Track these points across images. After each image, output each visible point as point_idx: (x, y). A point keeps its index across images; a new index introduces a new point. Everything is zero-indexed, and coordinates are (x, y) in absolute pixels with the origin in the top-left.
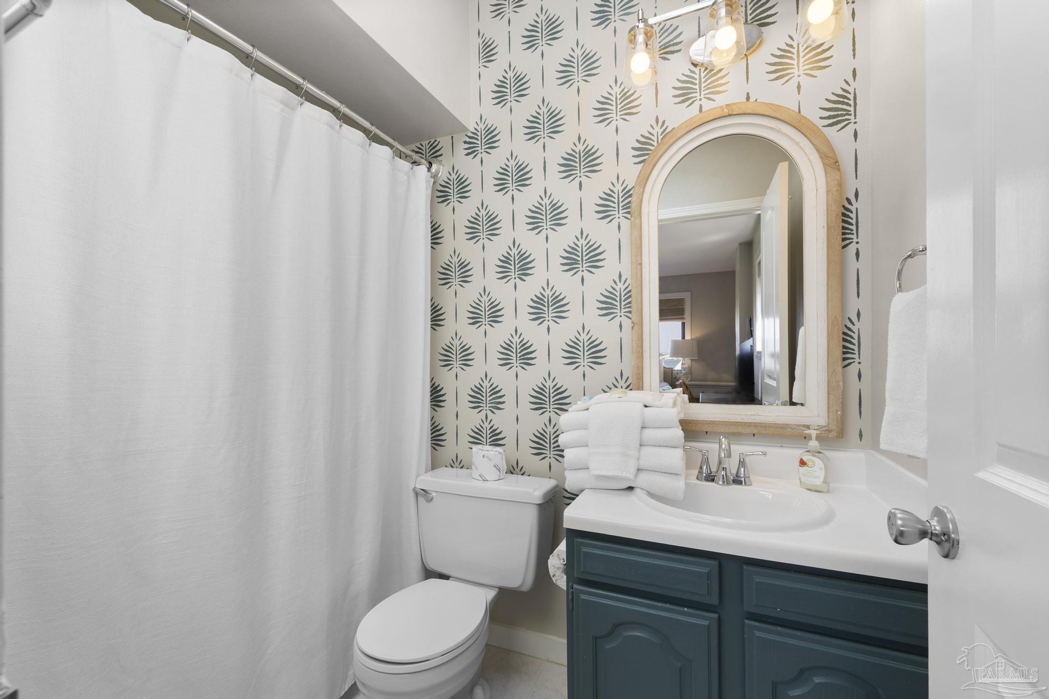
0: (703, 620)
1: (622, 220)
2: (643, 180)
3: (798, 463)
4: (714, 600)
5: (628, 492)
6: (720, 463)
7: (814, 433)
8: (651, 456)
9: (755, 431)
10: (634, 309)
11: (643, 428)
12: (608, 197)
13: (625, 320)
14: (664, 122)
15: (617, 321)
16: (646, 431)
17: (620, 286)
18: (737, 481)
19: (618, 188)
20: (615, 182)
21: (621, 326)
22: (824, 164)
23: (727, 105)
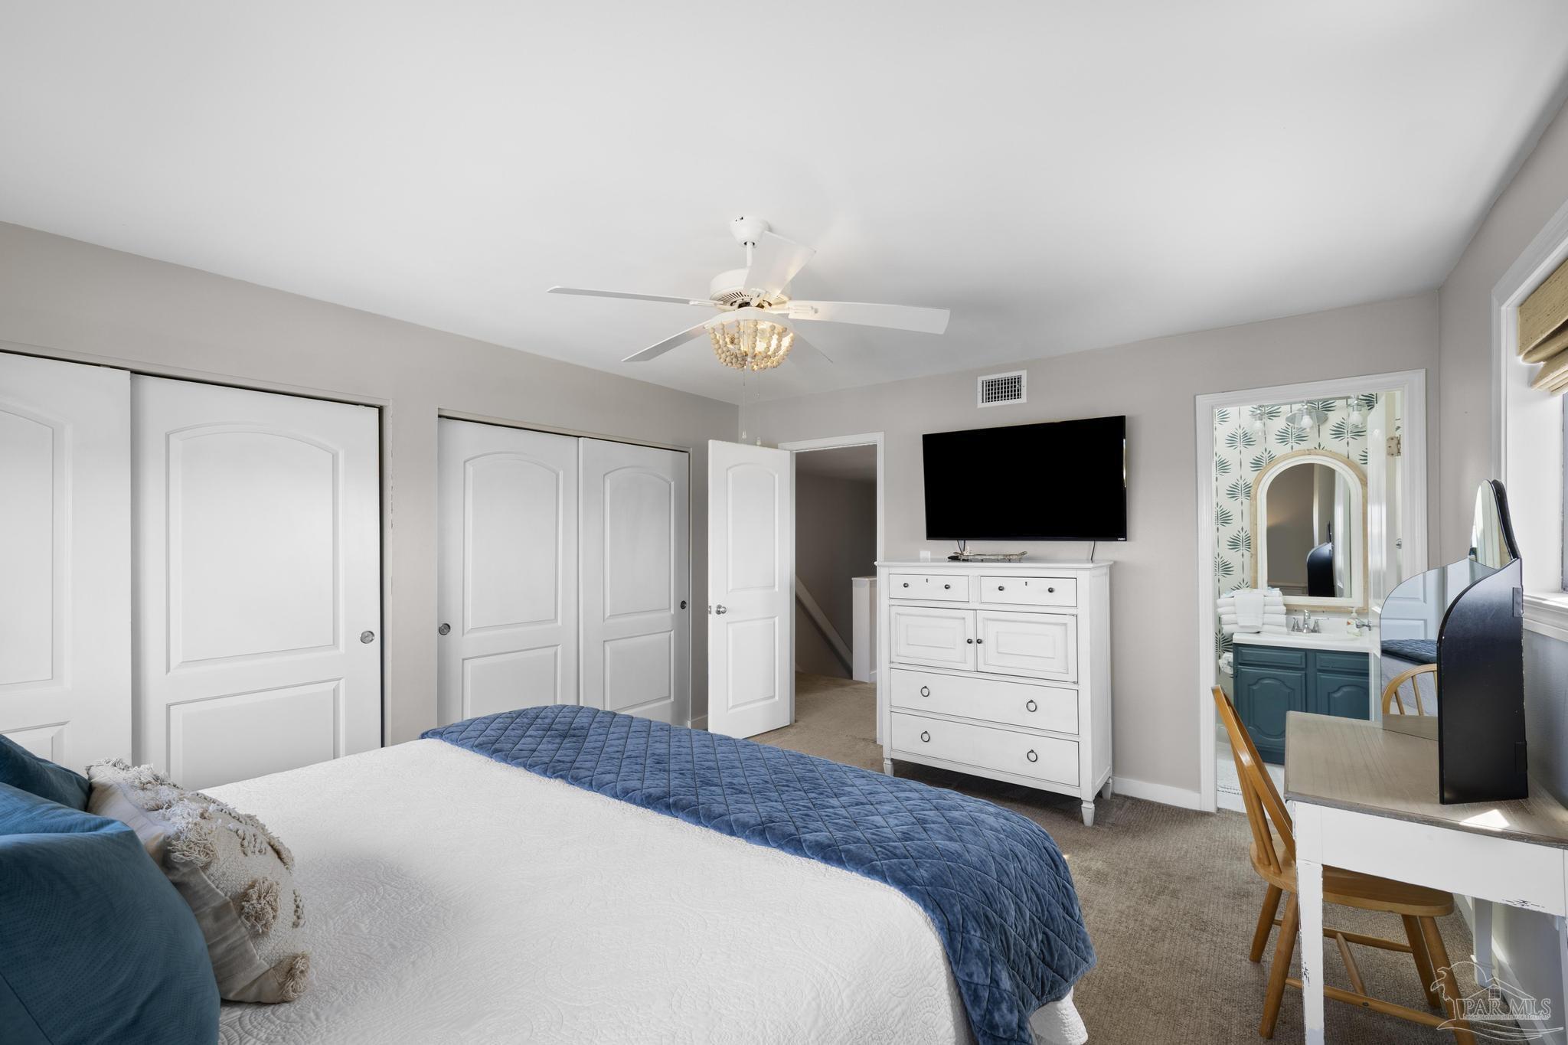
0: (1298, 674)
1: (1244, 500)
2: (1258, 481)
3: (1346, 624)
4: (1304, 666)
5: (1257, 635)
6: (1304, 621)
7: (1354, 610)
8: (1268, 618)
9: (1324, 610)
10: (1252, 546)
11: (1265, 605)
12: (1235, 486)
13: (1245, 552)
14: (1270, 452)
15: (1240, 552)
16: (1266, 607)
17: (1243, 534)
18: (1314, 631)
19: (1241, 483)
20: (1239, 479)
21: (1243, 555)
22: (1361, 484)
23: (1308, 450)
